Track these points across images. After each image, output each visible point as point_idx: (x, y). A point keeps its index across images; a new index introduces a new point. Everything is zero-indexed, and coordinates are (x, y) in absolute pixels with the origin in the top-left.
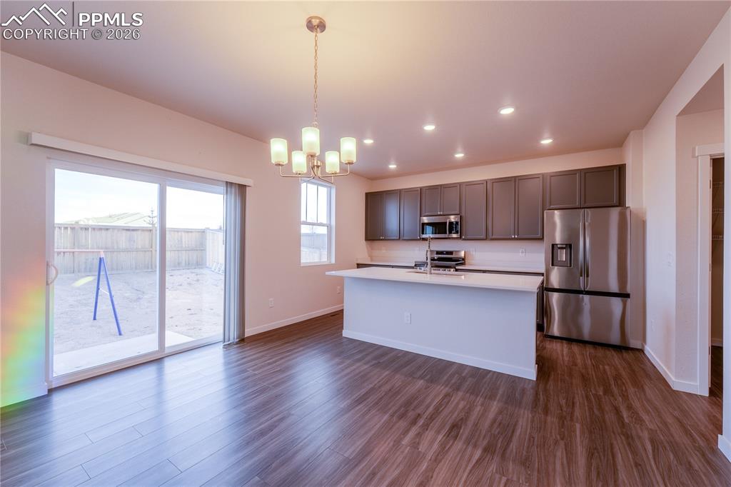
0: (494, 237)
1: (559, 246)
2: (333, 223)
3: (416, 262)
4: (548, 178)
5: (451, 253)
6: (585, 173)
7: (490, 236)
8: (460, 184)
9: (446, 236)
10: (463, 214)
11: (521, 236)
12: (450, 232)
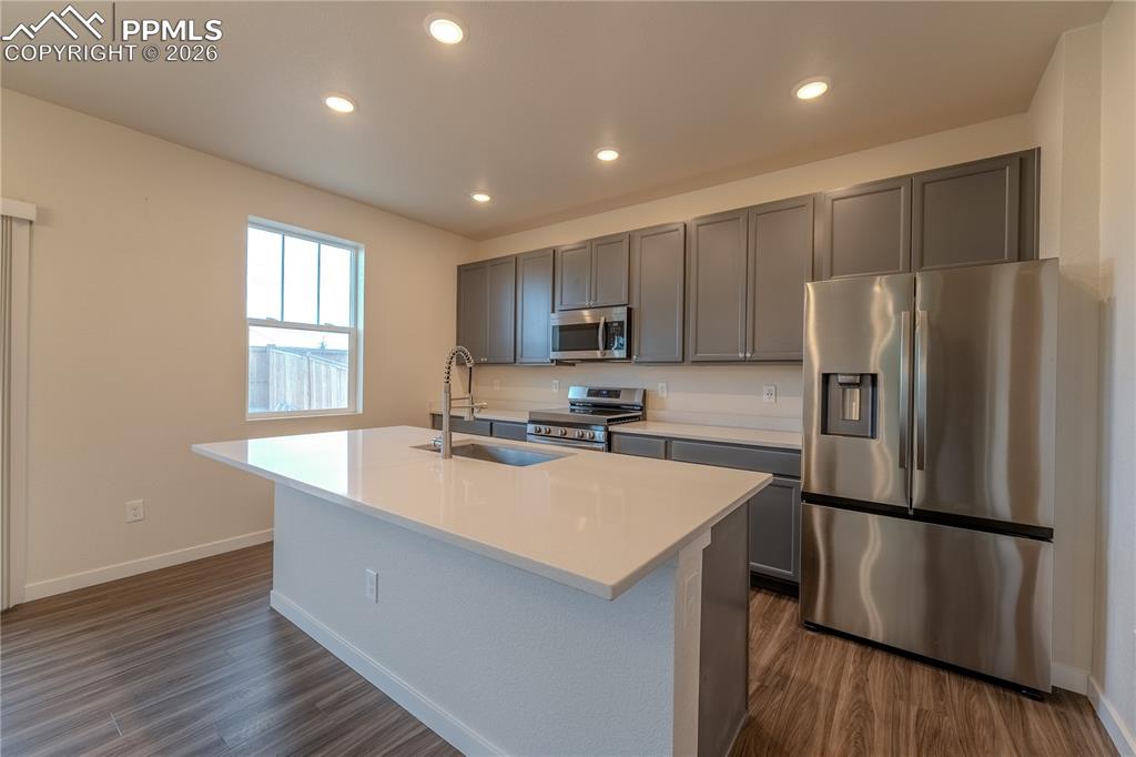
0: (701, 356)
1: (841, 379)
2: (361, 326)
3: (531, 413)
4: (829, 203)
5: (615, 393)
6: (923, 185)
7: (691, 355)
8: (630, 236)
9: (598, 354)
10: (634, 305)
11: (757, 356)
12: (607, 347)
